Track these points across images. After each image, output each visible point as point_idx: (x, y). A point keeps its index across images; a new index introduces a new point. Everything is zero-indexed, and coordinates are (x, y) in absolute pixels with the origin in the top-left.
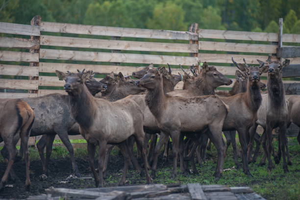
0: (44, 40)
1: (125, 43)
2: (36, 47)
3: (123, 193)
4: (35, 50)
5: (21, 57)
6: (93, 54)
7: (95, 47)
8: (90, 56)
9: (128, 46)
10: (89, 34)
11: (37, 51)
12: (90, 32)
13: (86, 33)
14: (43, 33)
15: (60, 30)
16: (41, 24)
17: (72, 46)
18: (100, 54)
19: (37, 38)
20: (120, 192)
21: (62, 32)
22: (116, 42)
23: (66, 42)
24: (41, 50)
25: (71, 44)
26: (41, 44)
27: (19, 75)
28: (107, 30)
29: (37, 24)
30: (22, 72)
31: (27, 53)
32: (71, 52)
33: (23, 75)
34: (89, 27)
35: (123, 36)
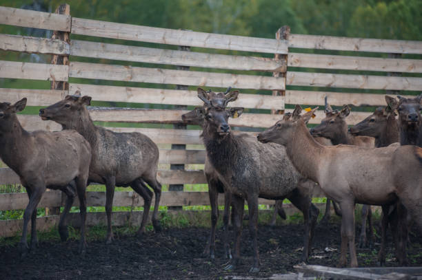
0: (293, 59)
1: (408, 62)
2: (282, 70)
3: (406, 277)
4: (281, 73)
5: (261, 83)
6: (360, 78)
7: (364, 68)
8: (356, 81)
9: (413, 66)
10: (356, 50)
11: (283, 74)
12: (357, 47)
13: (352, 48)
14: (291, 50)
15: (316, 45)
16: (290, 37)
17: (331, 67)
18: (372, 78)
19: (283, 56)
20: (402, 275)
21: (318, 47)
22: (394, 61)
23: (324, 62)
24: (289, 74)
25: (330, 64)
26: (289, 65)
27: (258, 108)
28: (383, 44)
29: (285, 37)
30: (262, 104)
31: (268, 78)
32: (330, 76)
33: (263, 107)
34: (356, 40)
35: (406, 52)
